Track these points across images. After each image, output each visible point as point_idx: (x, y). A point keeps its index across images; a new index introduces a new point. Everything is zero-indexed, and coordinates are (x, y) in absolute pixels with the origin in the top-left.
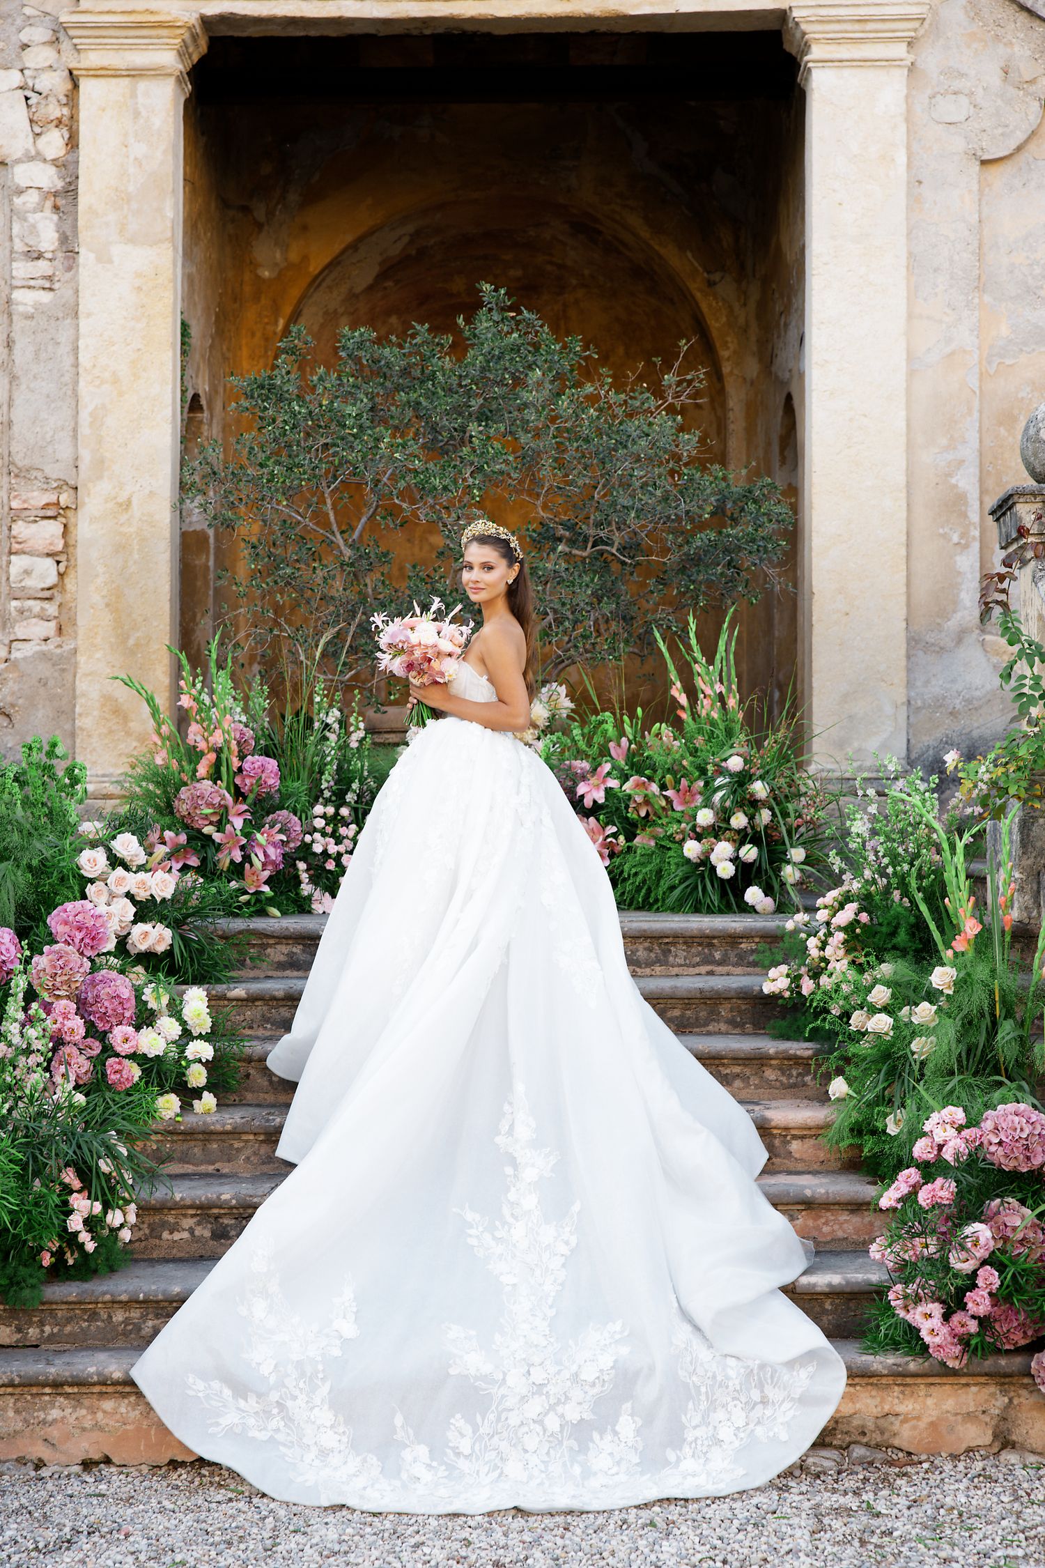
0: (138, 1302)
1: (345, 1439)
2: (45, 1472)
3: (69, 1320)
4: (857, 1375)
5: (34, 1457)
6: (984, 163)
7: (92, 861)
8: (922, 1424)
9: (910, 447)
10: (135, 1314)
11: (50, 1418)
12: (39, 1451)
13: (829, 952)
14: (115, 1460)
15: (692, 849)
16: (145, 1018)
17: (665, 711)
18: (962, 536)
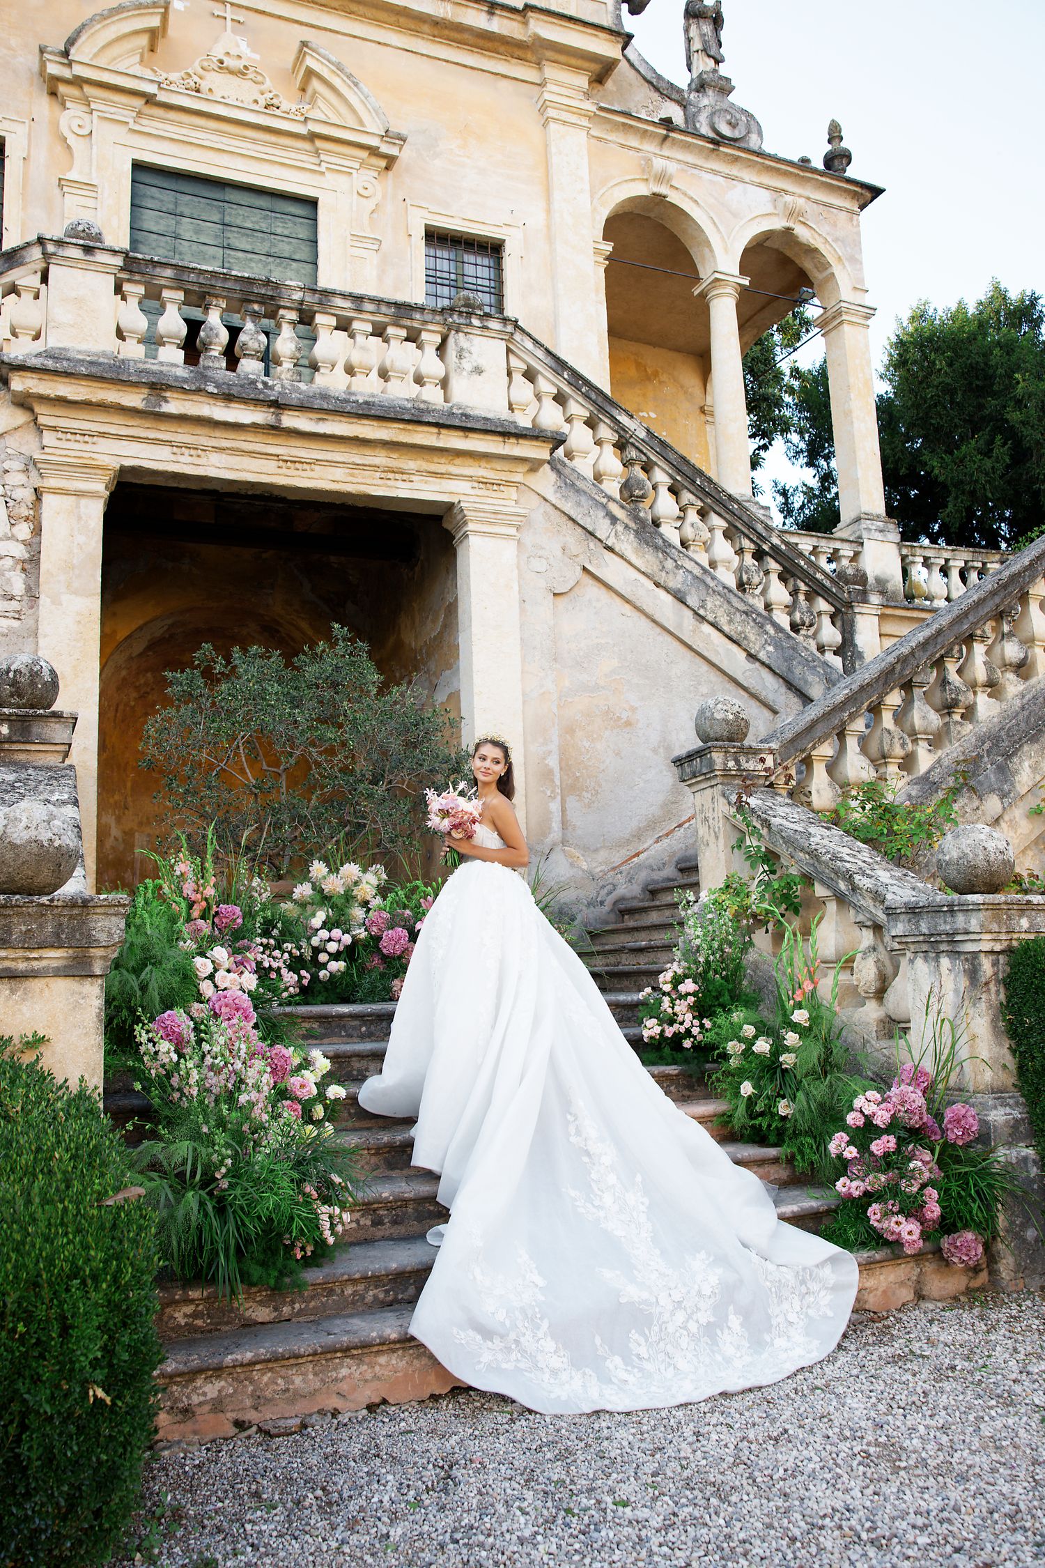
0: (366, 1278)
1: (565, 1360)
2: (344, 1418)
3: (313, 1297)
4: (865, 1267)
5: (330, 1408)
6: (555, 595)
7: (204, 966)
8: (879, 1293)
9: (525, 742)
10: (361, 1287)
11: (340, 1376)
12: (335, 1402)
13: (677, 1009)
14: (391, 1401)
18: (553, 792)
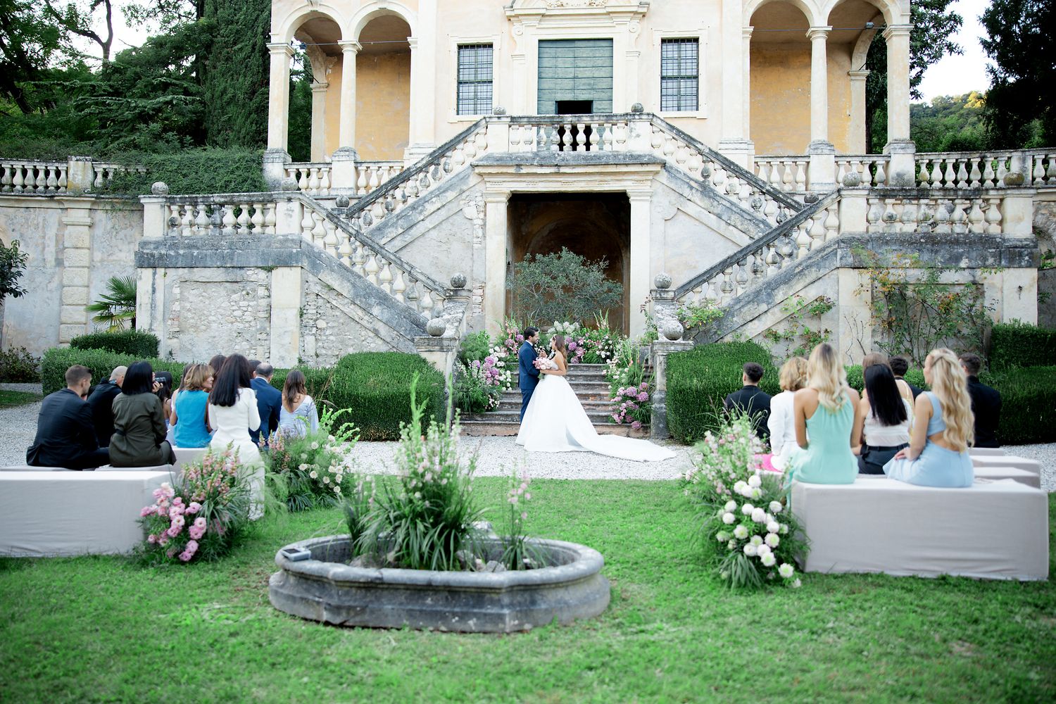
5: (485, 434)
6: (665, 220)
7: (491, 351)
11: (487, 429)
15: (598, 353)
16: (500, 375)
17: (595, 328)
